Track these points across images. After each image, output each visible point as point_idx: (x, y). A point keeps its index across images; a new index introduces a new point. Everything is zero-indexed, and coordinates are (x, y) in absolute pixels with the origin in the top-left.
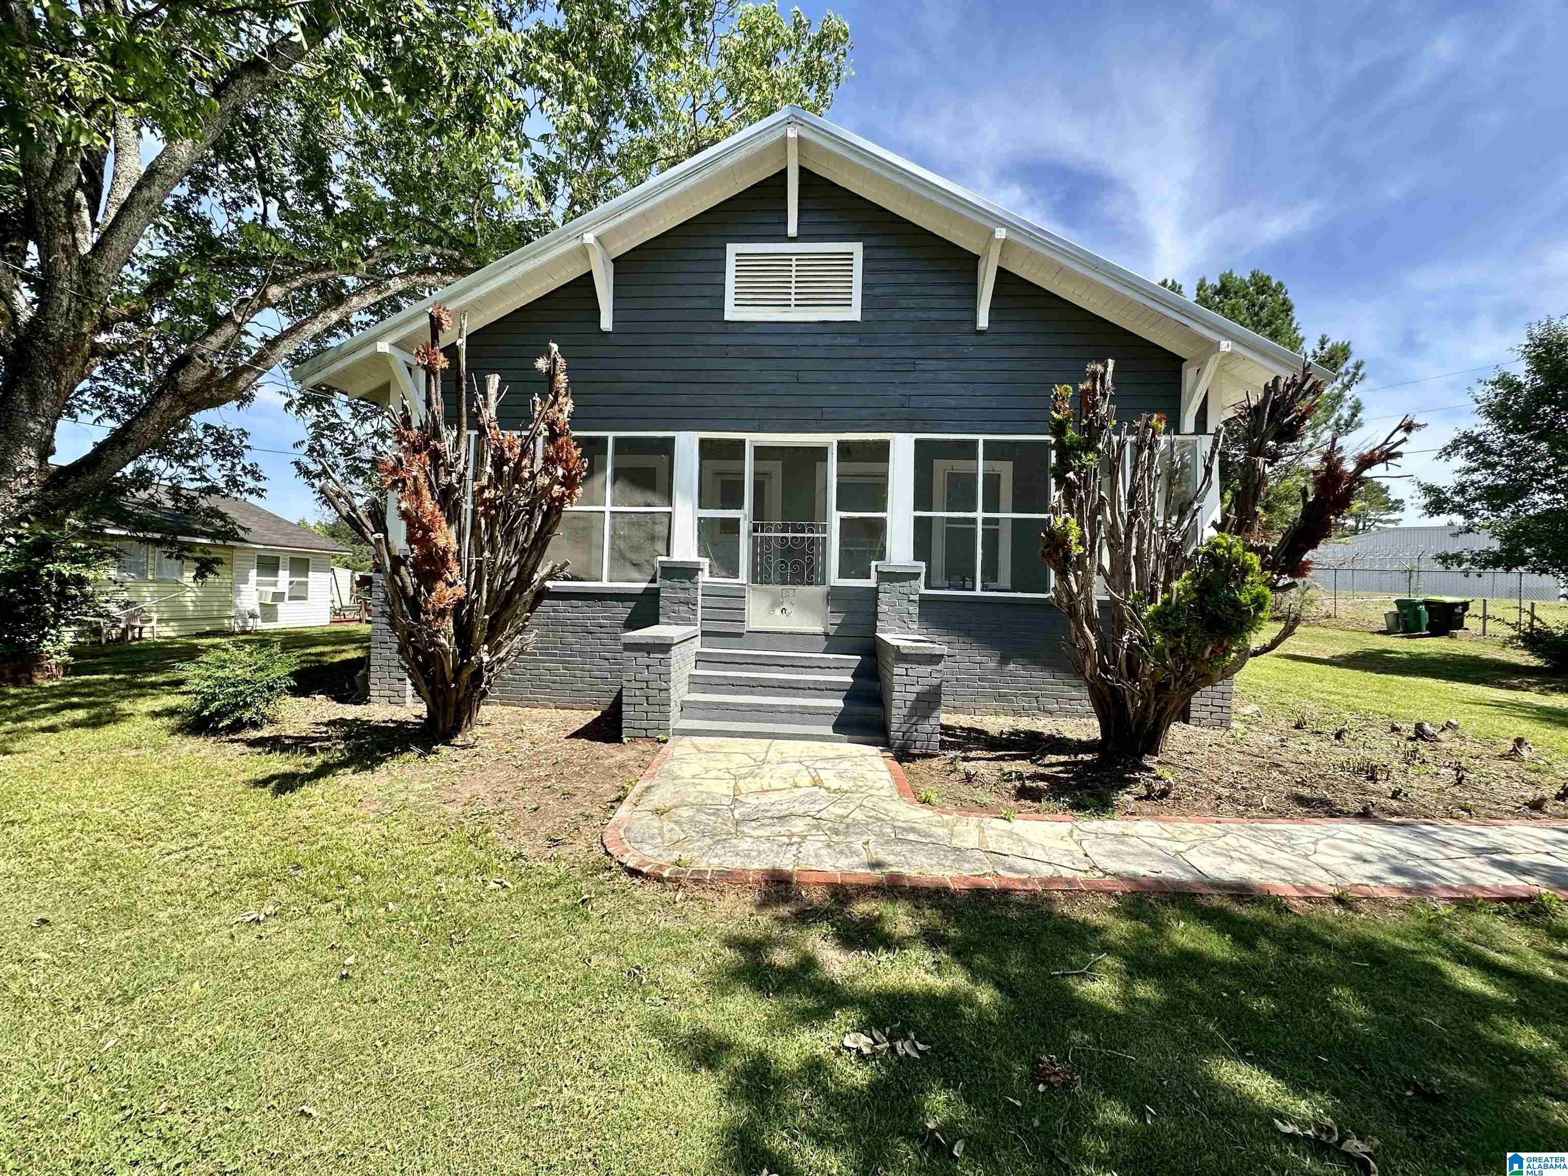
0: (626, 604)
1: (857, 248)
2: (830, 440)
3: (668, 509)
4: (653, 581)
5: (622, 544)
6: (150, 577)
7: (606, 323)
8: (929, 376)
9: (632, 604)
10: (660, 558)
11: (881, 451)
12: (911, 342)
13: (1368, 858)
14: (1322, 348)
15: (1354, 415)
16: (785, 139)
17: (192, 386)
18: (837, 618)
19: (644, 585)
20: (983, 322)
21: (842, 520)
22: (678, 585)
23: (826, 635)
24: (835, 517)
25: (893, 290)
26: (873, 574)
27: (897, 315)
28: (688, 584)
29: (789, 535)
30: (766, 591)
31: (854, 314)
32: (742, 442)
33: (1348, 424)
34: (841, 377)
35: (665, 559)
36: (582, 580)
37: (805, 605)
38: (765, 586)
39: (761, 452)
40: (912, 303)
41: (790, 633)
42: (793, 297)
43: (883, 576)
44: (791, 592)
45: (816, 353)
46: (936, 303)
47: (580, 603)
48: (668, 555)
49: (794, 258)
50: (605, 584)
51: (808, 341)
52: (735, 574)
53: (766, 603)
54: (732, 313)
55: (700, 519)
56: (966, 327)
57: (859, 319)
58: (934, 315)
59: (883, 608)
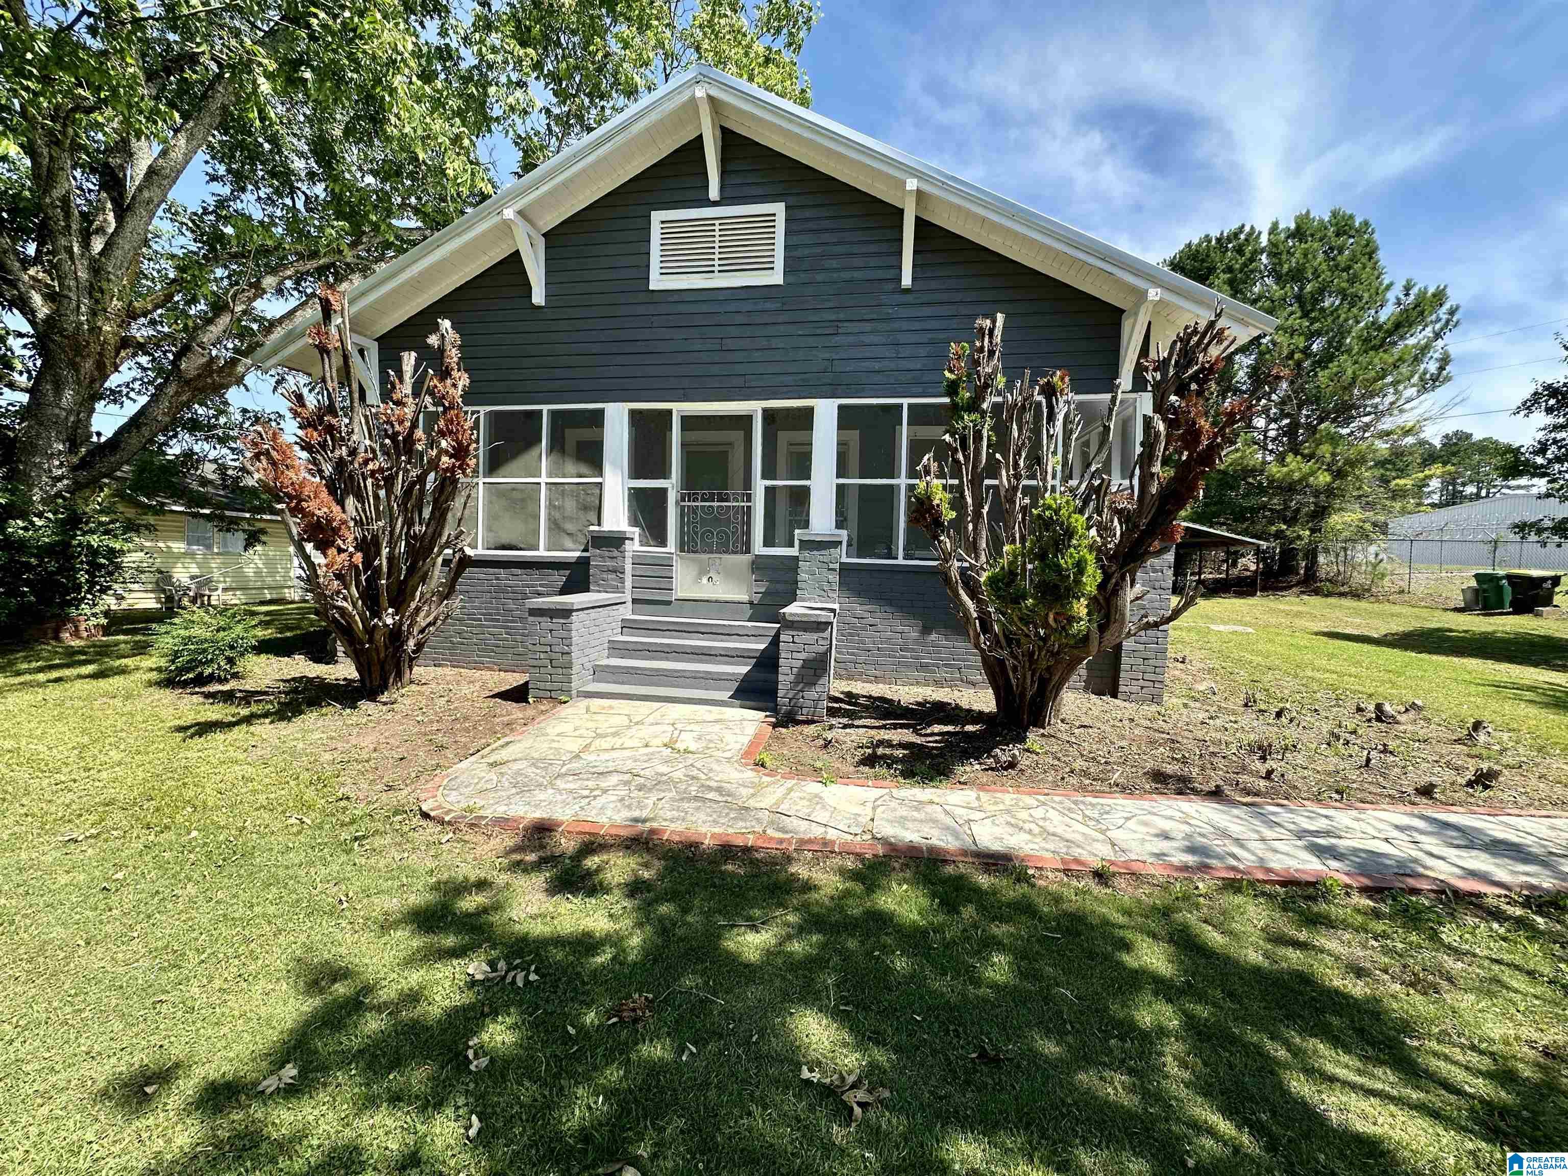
0: (562, 572)
1: (778, 209)
2: (755, 407)
3: (599, 480)
4: (584, 551)
5: (557, 515)
6: (216, 550)
7: (538, 297)
8: (851, 339)
9: (567, 572)
10: (592, 528)
11: (806, 418)
12: (831, 305)
13: (1173, 835)
14: (1407, 295)
15: (1441, 369)
16: (693, 99)
17: (193, 373)
18: (763, 586)
19: (577, 554)
20: (907, 280)
21: (767, 488)
22: (607, 554)
23: (751, 603)
24: (760, 485)
25: (818, 250)
26: (797, 543)
27: (820, 277)
28: (615, 553)
29: (716, 504)
30: (693, 560)
31: (776, 277)
32: (670, 412)
33: (1435, 379)
34: (764, 343)
35: (596, 528)
36: (521, 549)
37: (729, 574)
38: (692, 555)
39: (689, 422)
40: (834, 264)
41: (716, 601)
42: (717, 262)
43: (806, 545)
44: (718, 561)
45: (740, 319)
46: (858, 262)
47: (519, 571)
48: (599, 525)
49: (717, 222)
50: (542, 553)
51: (732, 307)
52: (663, 542)
53: (693, 571)
54: (657, 282)
55: (630, 489)
56: (890, 286)
57: (781, 282)
58: (857, 275)
59: (803, 576)
